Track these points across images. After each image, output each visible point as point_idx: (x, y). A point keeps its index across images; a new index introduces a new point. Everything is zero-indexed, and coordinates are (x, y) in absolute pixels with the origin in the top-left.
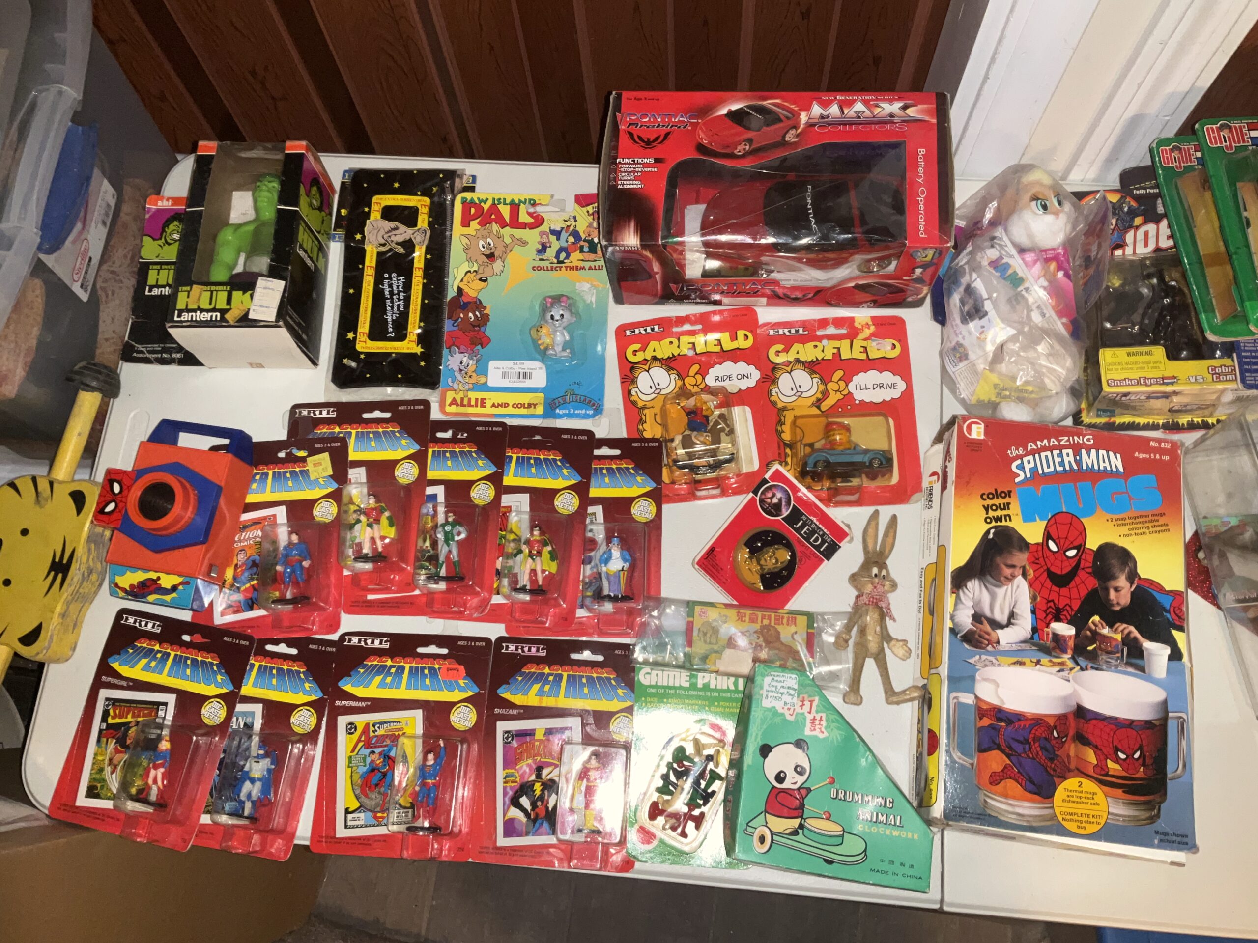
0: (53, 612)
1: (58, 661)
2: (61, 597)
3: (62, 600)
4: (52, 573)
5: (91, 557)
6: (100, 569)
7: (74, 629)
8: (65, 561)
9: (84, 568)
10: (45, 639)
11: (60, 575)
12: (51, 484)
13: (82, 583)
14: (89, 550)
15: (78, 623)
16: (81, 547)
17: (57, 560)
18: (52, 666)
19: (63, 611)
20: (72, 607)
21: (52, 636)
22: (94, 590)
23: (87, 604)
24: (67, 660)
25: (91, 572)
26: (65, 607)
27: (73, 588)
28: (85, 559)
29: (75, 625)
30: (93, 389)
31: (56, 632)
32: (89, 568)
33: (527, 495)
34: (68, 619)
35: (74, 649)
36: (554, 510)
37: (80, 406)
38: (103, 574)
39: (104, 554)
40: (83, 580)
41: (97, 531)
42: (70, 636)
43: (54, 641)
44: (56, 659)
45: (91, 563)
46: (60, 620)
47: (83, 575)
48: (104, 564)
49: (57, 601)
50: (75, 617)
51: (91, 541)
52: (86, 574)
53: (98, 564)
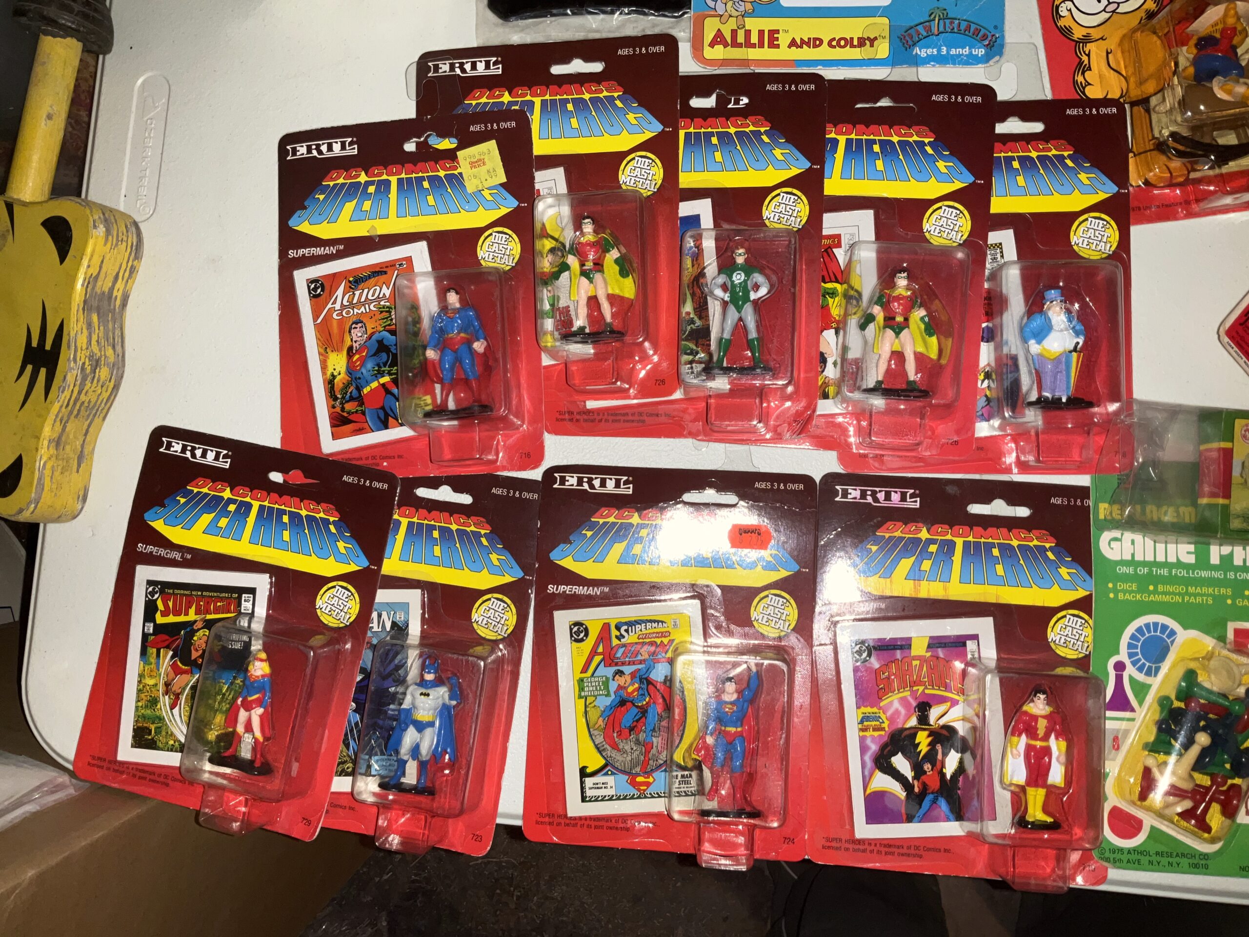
0: (38, 438)
1: (58, 519)
2: (48, 411)
3: (52, 416)
4: (29, 368)
5: (94, 338)
6: (112, 359)
7: (79, 466)
8: (48, 347)
9: (82, 356)
10: (31, 483)
11: (43, 371)
12: (10, 207)
13: (83, 384)
14: (89, 325)
15: (86, 451)
16: (73, 319)
17: (35, 344)
18: (51, 527)
19: (56, 435)
20: (69, 426)
21: (40, 479)
22: (105, 395)
23: (97, 420)
24: (75, 517)
25: (96, 364)
26: (58, 427)
27: (67, 394)
28: (82, 340)
29: (80, 458)
30: (66, 32)
31: (48, 472)
32: (91, 357)
33: (870, 213)
34: (68, 448)
35: (84, 500)
36: (922, 238)
37: (44, 63)
38: (118, 368)
39: (118, 332)
40: (84, 379)
41: (98, 290)
42: (75, 480)
43: (46, 488)
44: (56, 516)
45: (95, 347)
46: (52, 451)
47: (83, 369)
48: (119, 348)
49: (43, 418)
50: (78, 443)
51: (90, 310)
52: (88, 369)
53: (110, 352)
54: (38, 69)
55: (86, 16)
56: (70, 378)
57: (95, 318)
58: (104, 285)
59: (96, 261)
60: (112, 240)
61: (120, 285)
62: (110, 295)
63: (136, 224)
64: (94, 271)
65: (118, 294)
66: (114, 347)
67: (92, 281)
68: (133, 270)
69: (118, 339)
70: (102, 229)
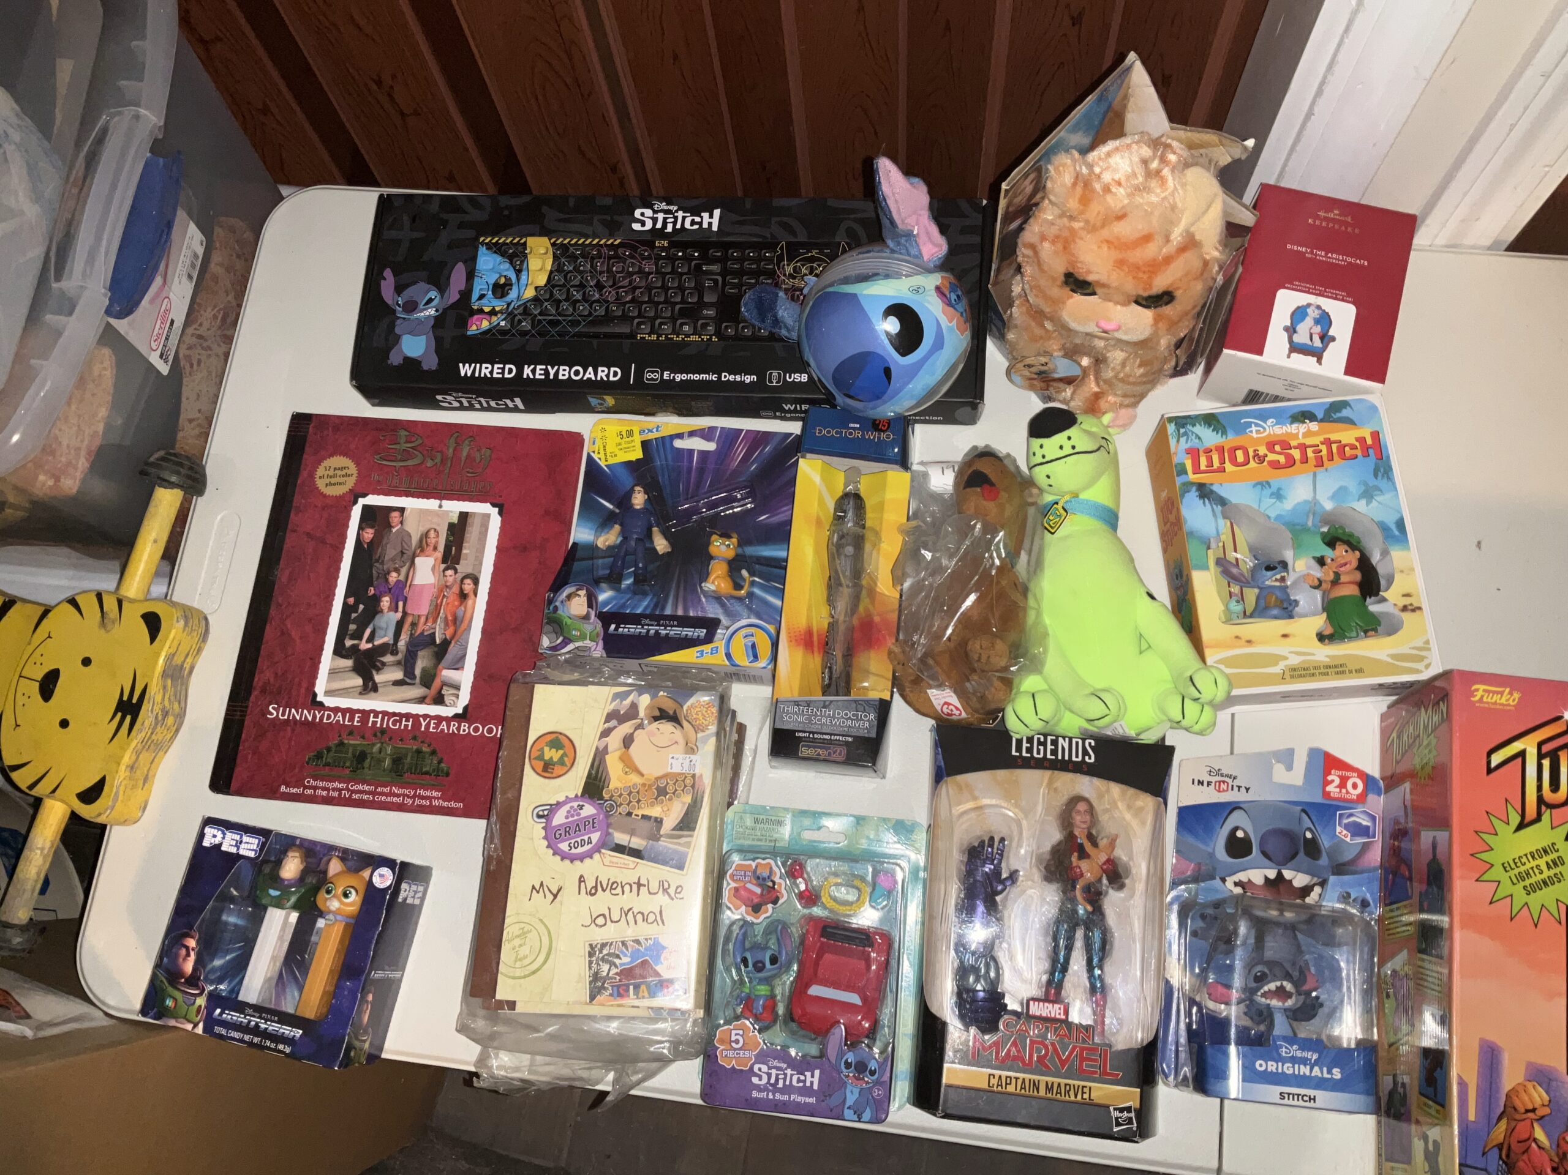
0: (119, 764)
4: (119, 715)
5: (167, 696)
9: (157, 708)
10: (109, 796)
11: (128, 718)
13: (154, 729)
14: (165, 687)
17: (125, 698)
19: (130, 763)
22: (169, 736)
23: (161, 753)
25: (166, 714)
26: (134, 758)
27: (143, 734)
28: (159, 698)
30: (171, 485)
31: (122, 788)
32: (163, 710)
34: (138, 772)
37: (156, 506)
38: (181, 716)
39: (183, 693)
40: (156, 724)
41: (174, 663)
42: (140, 794)
43: (121, 798)
44: (122, 820)
45: (166, 703)
46: (128, 774)
47: (156, 717)
48: (183, 705)
49: (124, 749)
50: (146, 770)
51: (168, 676)
52: (160, 718)
53: (176, 705)
54: (151, 509)
55: (189, 477)
56: (147, 724)
57: (169, 682)
58: (178, 660)
59: (176, 643)
60: (188, 629)
61: (189, 660)
62: (182, 666)
63: (206, 619)
64: (172, 651)
65: (187, 666)
66: (180, 703)
67: (170, 658)
68: (199, 650)
69: (183, 697)
70: (182, 622)
